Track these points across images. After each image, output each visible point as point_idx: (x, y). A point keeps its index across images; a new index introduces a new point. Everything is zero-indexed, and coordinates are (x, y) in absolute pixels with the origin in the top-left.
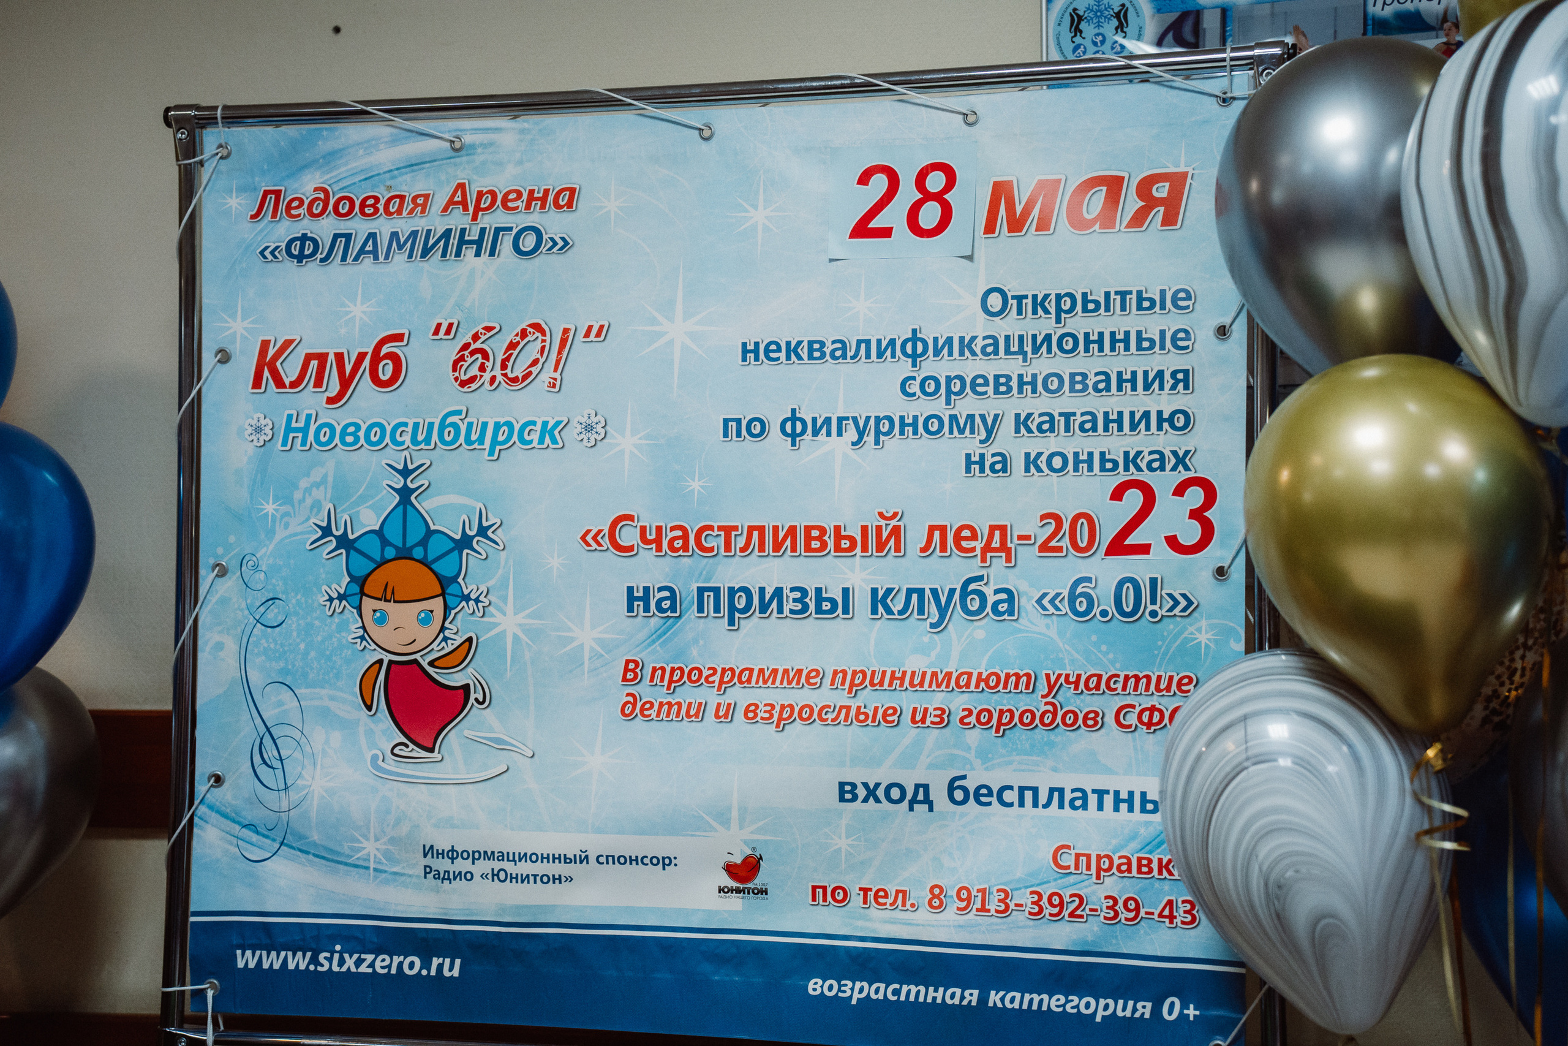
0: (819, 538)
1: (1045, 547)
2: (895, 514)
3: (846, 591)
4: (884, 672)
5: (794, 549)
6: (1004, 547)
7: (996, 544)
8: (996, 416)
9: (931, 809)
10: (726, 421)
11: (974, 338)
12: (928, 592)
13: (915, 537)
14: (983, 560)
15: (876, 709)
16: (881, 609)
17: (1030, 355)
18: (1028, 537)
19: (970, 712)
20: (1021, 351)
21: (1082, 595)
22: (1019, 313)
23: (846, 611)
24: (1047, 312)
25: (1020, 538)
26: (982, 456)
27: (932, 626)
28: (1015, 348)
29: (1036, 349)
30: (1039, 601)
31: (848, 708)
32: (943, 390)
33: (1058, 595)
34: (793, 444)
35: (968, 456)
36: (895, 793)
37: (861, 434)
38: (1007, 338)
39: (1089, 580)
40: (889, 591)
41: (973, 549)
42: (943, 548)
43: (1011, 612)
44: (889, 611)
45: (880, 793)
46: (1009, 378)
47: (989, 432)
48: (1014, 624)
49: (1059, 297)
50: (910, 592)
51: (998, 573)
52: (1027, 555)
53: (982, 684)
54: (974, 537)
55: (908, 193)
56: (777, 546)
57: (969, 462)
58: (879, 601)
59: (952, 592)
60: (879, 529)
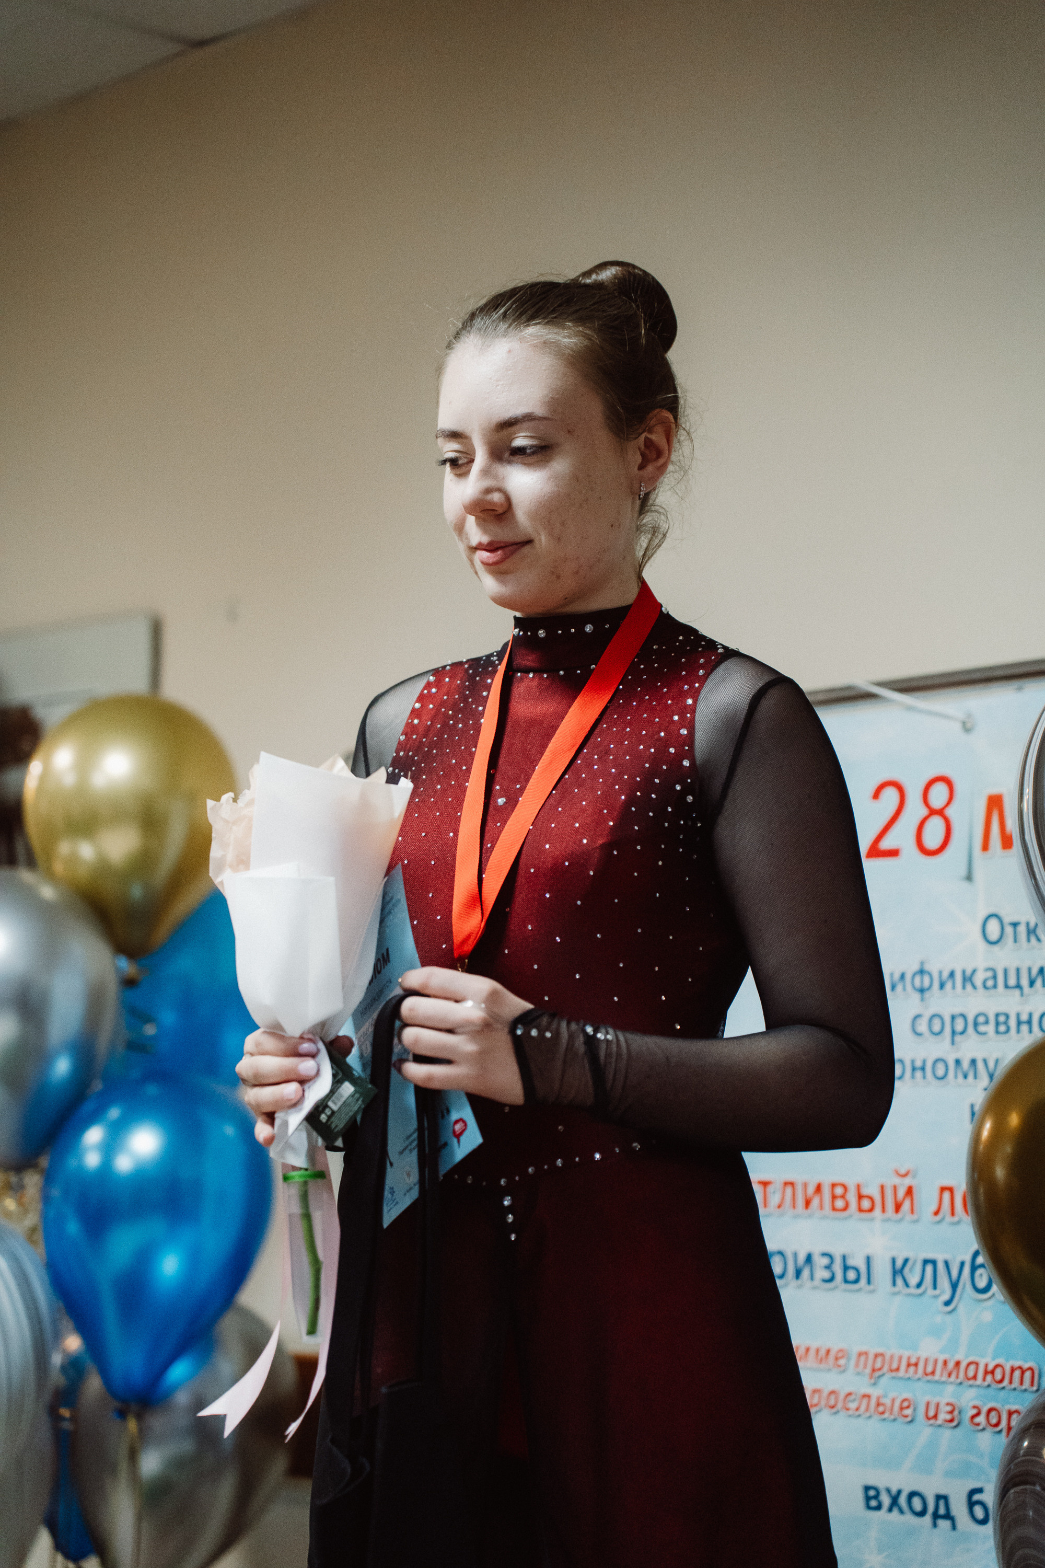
0: (843, 1197)
2: (909, 1172)
3: (868, 1260)
4: (901, 1357)
5: (821, 1209)
8: (997, 1060)
9: (954, 1527)
11: (975, 971)
12: (941, 1266)
13: (927, 1198)
15: (893, 1401)
16: (900, 1281)
17: (1026, 990)
19: (981, 1411)
20: (1018, 986)
22: (1015, 941)
27: (945, 1303)
28: (1013, 982)
29: (1031, 983)
31: (867, 1396)
32: (948, 1029)
35: (972, 1106)
36: (917, 1504)
38: (1006, 970)
40: (906, 1260)
42: (954, 1212)
44: (909, 1285)
45: (903, 1500)
46: (1007, 1016)
47: (991, 1077)
50: (924, 1263)
53: (989, 1377)
55: (915, 810)
56: (809, 1205)
57: (973, 1113)
58: (899, 1271)
59: (962, 1264)
60: (895, 1188)
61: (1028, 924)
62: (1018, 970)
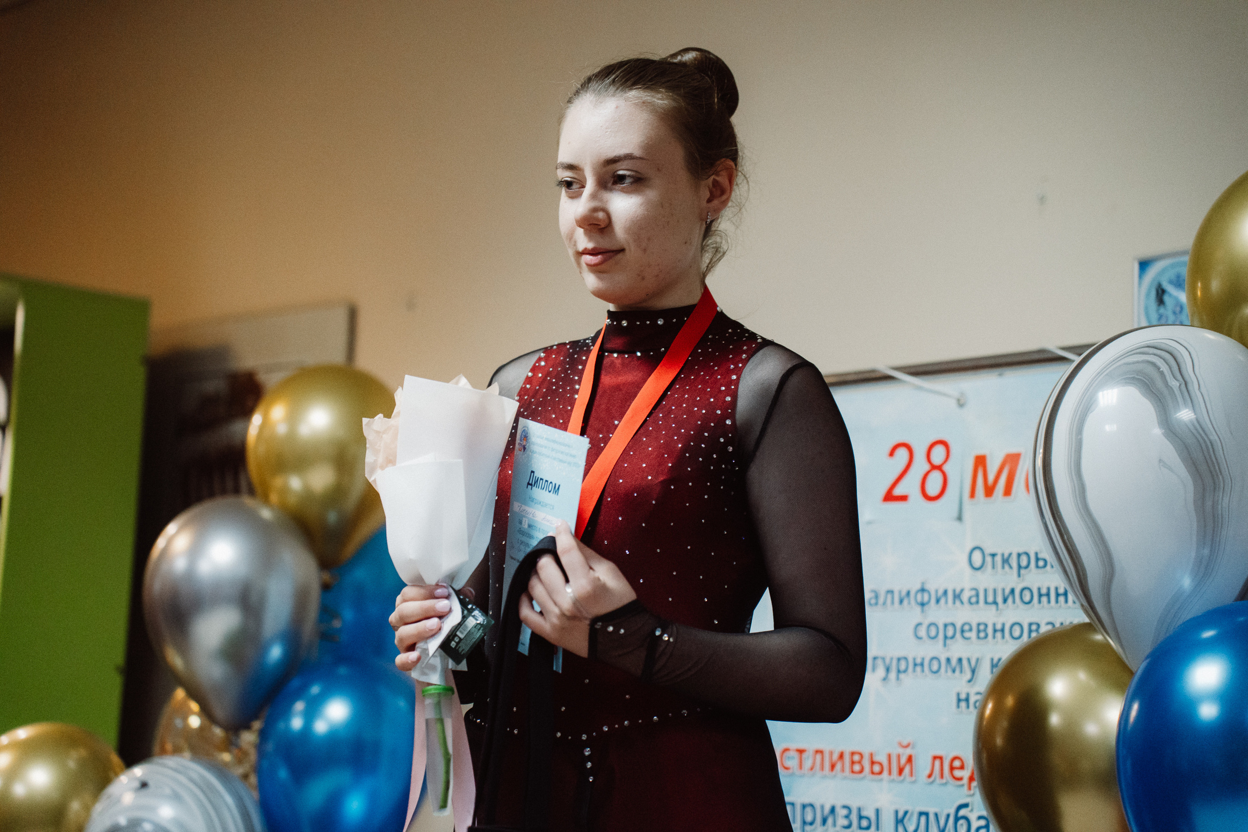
0: (860, 763)
2: (910, 744)
3: (877, 811)
5: (842, 771)
8: (978, 660)
11: (962, 591)
12: (932, 817)
13: (922, 765)
14: (969, 789)
16: (900, 828)
17: (1000, 605)
20: (995, 603)
22: (993, 568)
23: (877, 829)
24: (1012, 567)
26: (969, 695)
28: (990, 599)
32: (941, 636)
35: (959, 694)
37: (888, 670)
40: (906, 812)
41: (962, 779)
42: (939, 776)
46: (986, 625)
47: (973, 671)
54: (963, 767)
55: (920, 466)
56: (831, 767)
57: (959, 700)
58: (899, 820)
59: (948, 816)
60: (899, 757)
61: (1003, 555)
62: (995, 591)
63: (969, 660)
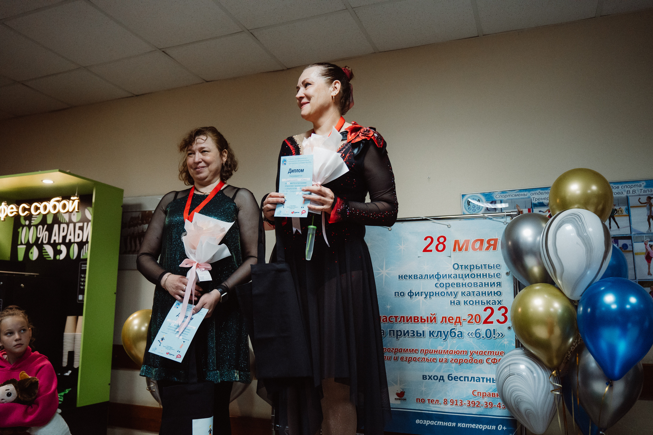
0: (417, 319)
1: (469, 322)
2: (435, 314)
3: (423, 331)
4: (433, 350)
5: (411, 322)
6: (460, 322)
7: (458, 321)
8: (457, 292)
9: (444, 381)
10: (395, 293)
11: (451, 275)
12: (442, 332)
13: (439, 319)
14: (455, 325)
15: (431, 358)
16: (431, 335)
17: (464, 278)
18: (465, 320)
19: (453, 360)
20: (462, 277)
21: (478, 333)
22: (462, 269)
23: (423, 336)
24: (468, 269)
25: (463, 320)
26: (454, 301)
27: (444, 339)
28: (461, 277)
29: (466, 277)
30: (468, 334)
31: (425, 358)
32: (445, 286)
33: (472, 333)
34: (411, 298)
35: (451, 301)
36: (436, 378)
37: (426, 296)
38: (459, 274)
39: (479, 329)
40: (433, 331)
41: (453, 322)
42: (446, 322)
43: (462, 336)
44: (434, 336)
45: (432, 378)
46: (460, 283)
47: (456, 296)
48: (462, 339)
49: (470, 266)
50: (438, 332)
51: (458, 328)
52: (465, 324)
53: (455, 353)
54: (453, 319)
55: (435, 242)
56: (407, 321)
57: (451, 302)
58: (431, 334)
59: (448, 332)
60: (431, 317)
61: (465, 266)
62: (462, 275)
63: (454, 292)
